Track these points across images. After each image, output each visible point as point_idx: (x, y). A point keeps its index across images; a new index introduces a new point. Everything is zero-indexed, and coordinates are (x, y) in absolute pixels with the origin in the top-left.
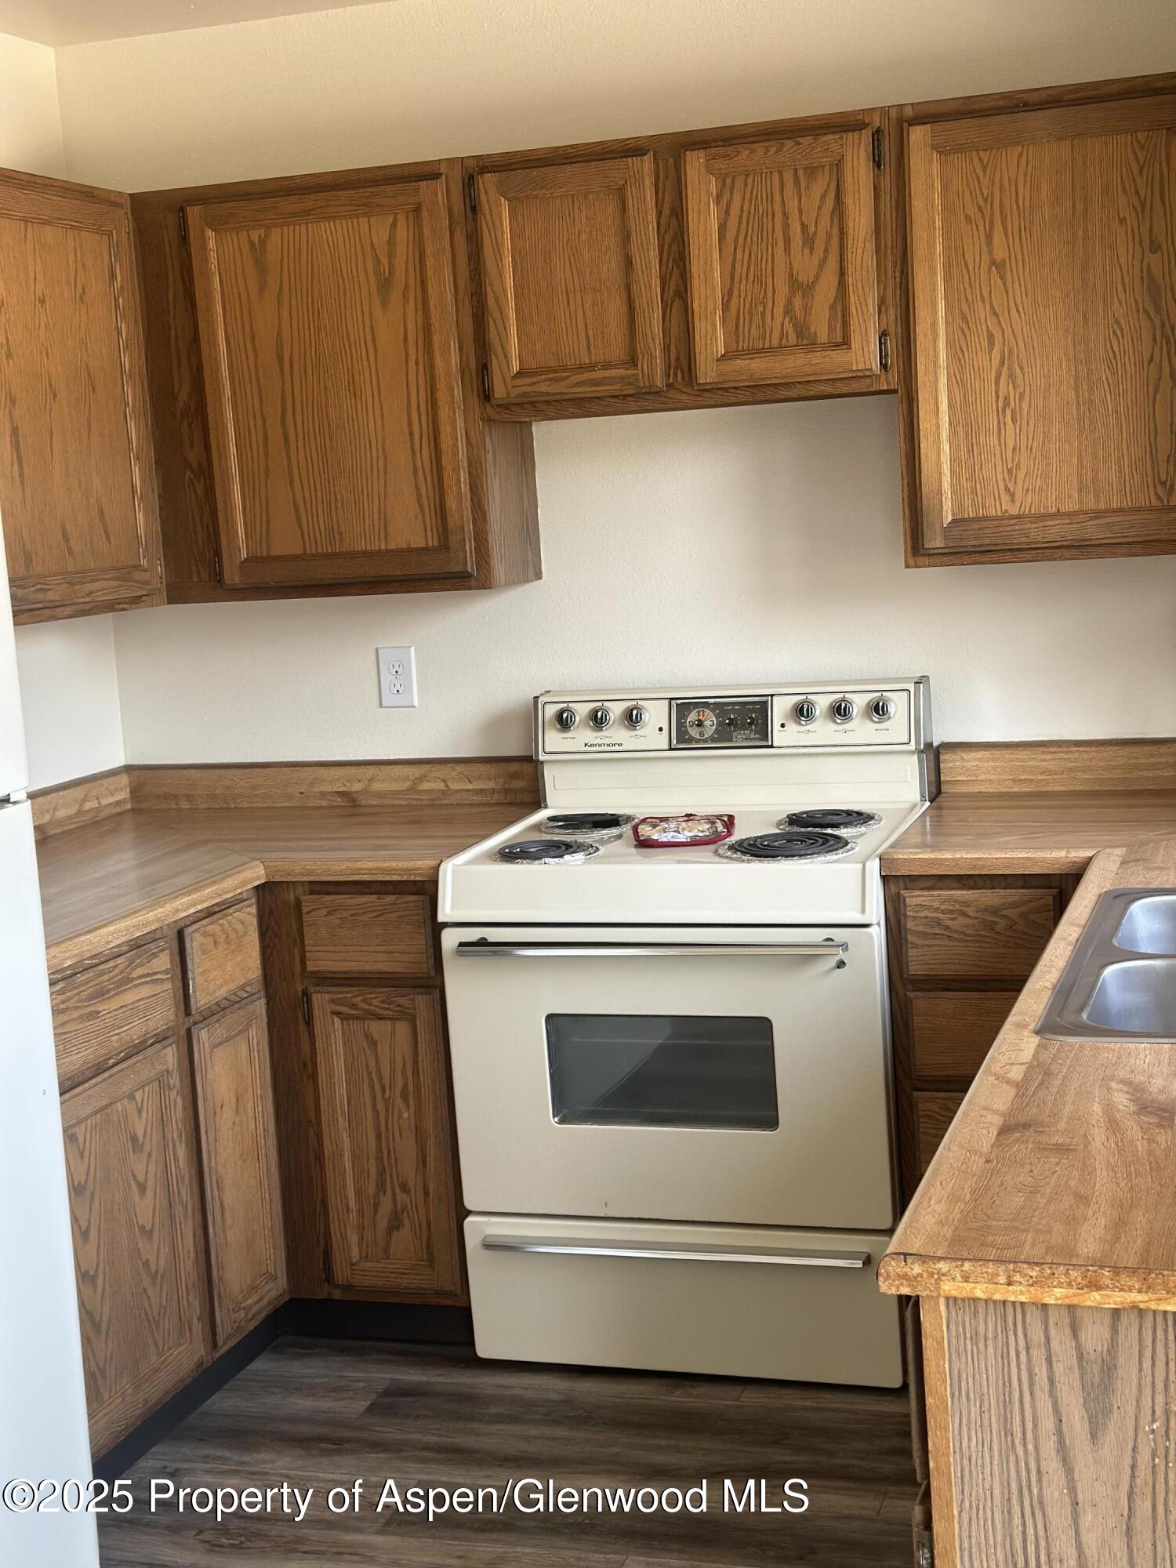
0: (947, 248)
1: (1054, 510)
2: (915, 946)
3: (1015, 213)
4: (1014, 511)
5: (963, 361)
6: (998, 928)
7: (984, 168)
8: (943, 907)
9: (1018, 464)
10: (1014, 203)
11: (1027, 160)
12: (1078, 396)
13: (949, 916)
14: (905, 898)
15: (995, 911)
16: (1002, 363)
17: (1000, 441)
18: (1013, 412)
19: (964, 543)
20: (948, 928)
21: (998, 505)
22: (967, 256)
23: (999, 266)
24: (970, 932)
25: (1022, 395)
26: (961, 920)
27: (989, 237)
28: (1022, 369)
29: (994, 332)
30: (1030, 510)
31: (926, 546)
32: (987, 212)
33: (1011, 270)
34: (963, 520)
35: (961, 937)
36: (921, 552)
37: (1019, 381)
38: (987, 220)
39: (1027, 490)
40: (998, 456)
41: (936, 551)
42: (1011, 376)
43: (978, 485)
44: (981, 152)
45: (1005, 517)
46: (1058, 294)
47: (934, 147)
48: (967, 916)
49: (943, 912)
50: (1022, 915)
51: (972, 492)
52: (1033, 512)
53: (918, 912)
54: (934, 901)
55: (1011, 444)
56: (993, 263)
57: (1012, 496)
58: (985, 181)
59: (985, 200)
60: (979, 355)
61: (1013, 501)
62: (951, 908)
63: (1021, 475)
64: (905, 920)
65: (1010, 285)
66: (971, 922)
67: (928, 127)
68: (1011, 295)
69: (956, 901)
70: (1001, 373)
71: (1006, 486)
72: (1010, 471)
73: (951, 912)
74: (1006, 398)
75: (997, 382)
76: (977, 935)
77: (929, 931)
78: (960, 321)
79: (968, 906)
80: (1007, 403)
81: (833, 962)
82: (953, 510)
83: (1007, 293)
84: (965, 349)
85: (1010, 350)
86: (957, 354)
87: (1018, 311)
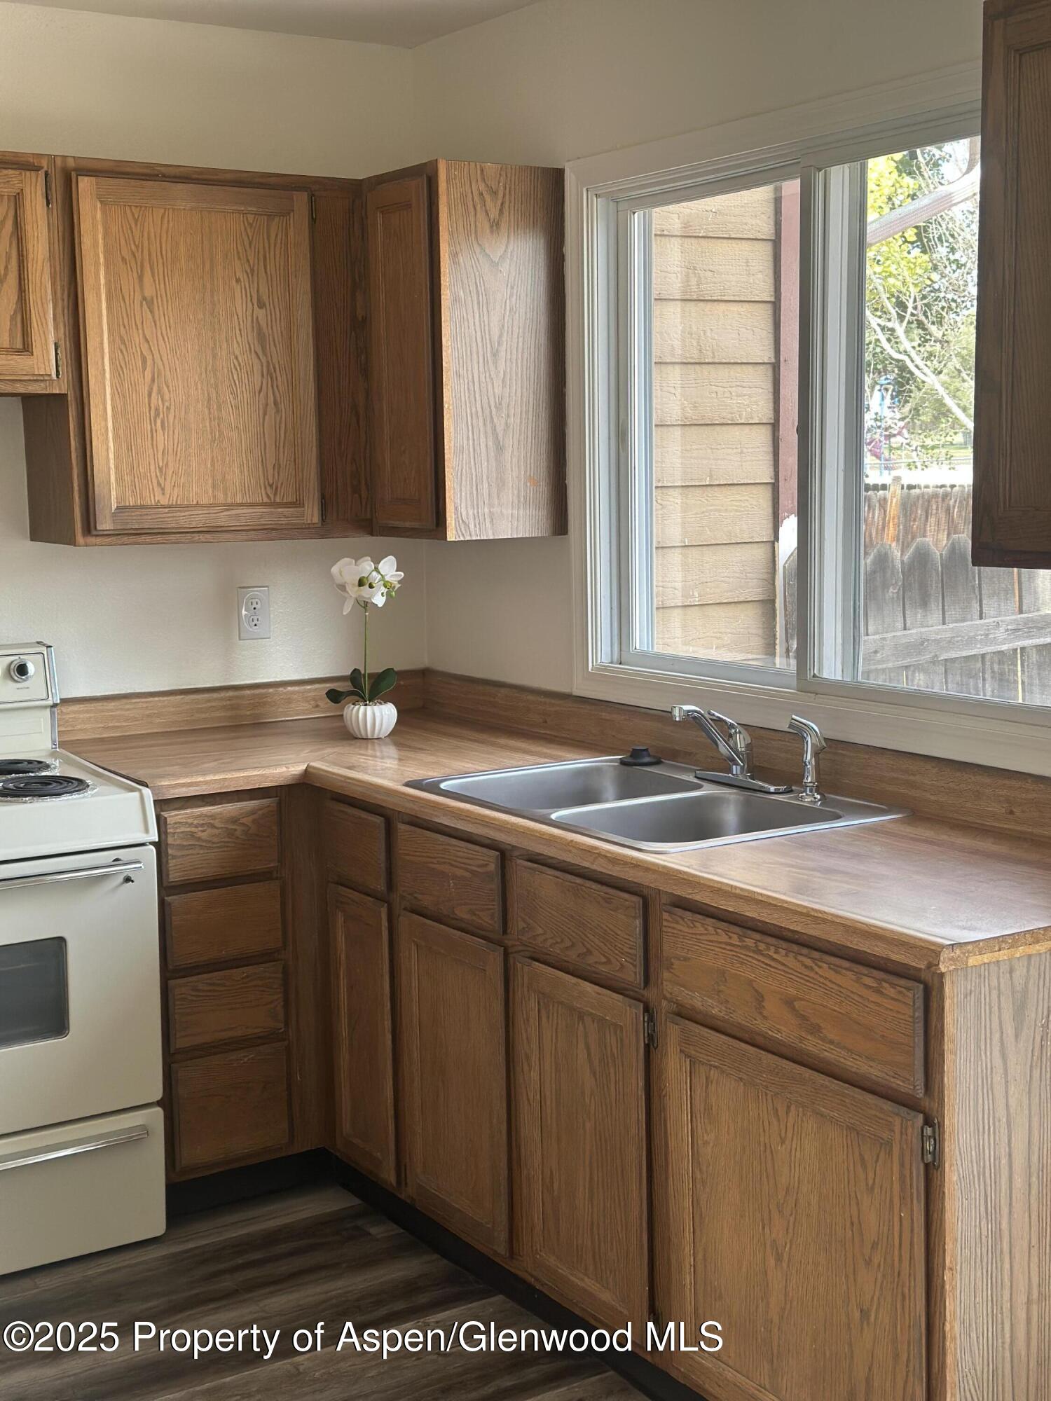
0: (108, 283)
1: (195, 503)
2: (174, 857)
3: (160, 261)
4: (164, 502)
5: (122, 375)
6: (238, 833)
7: (136, 221)
8: (196, 822)
9: (167, 463)
10: (159, 254)
11: (168, 221)
12: (210, 413)
13: (200, 829)
14: (166, 818)
15: (234, 820)
16: (153, 380)
17: (152, 445)
18: (163, 422)
19: (129, 526)
20: (199, 839)
21: (154, 497)
22: (123, 291)
23: (150, 304)
24: (216, 840)
25: (168, 409)
26: (209, 831)
27: (141, 278)
28: (168, 387)
29: (146, 354)
30: (177, 502)
31: (98, 528)
32: (138, 255)
33: (158, 307)
34: (125, 507)
35: (210, 845)
36: (94, 533)
37: (167, 397)
38: (139, 264)
39: (174, 486)
40: (152, 456)
41: (105, 533)
42: (160, 391)
43: (136, 479)
44: (133, 208)
45: (158, 506)
46: (194, 332)
47: (99, 197)
48: (213, 826)
49: (196, 827)
50: (254, 821)
51: (132, 485)
52: (179, 503)
53: (177, 828)
54: (189, 818)
55: (161, 448)
56: (144, 298)
57: (163, 489)
58: (137, 234)
59: (137, 247)
60: (135, 373)
61: (163, 494)
62: (202, 822)
63: (170, 472)
64: (167, 837)
65: (157, 318)
66: (216, 831)
67: (93, 179)
68: (158, 327)
69: (206, 816)
70: (152, 389)
71: (158, 482)
72: (161, 469)
73: (202, 825)
74: (157, 410)
75: (150, 395)
76: (222, 842)
77: (185, 843)
78: (120, 341)
79: (215, 819)
80: (157, 414)
81: (121, 878)
82: (117, 498)
83: (155, 325)
84: (124, 366)
85: (159, 370)
86: (117, 371)
87: (164, 339)
